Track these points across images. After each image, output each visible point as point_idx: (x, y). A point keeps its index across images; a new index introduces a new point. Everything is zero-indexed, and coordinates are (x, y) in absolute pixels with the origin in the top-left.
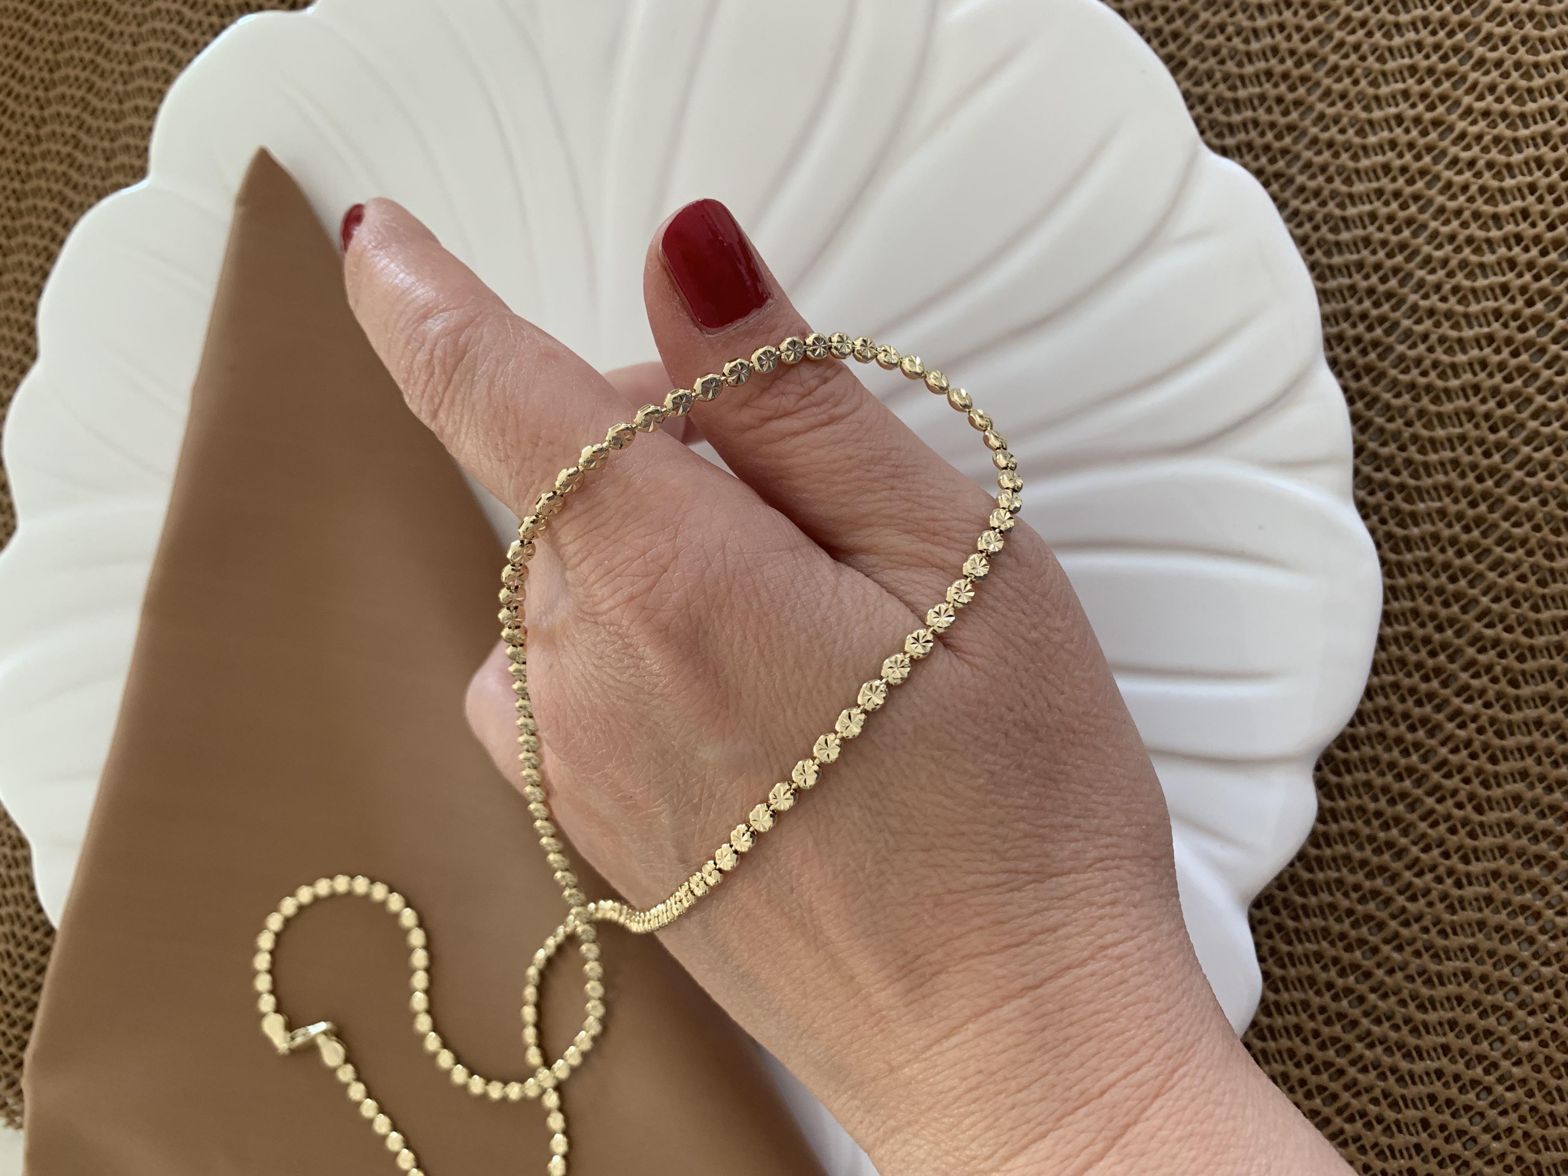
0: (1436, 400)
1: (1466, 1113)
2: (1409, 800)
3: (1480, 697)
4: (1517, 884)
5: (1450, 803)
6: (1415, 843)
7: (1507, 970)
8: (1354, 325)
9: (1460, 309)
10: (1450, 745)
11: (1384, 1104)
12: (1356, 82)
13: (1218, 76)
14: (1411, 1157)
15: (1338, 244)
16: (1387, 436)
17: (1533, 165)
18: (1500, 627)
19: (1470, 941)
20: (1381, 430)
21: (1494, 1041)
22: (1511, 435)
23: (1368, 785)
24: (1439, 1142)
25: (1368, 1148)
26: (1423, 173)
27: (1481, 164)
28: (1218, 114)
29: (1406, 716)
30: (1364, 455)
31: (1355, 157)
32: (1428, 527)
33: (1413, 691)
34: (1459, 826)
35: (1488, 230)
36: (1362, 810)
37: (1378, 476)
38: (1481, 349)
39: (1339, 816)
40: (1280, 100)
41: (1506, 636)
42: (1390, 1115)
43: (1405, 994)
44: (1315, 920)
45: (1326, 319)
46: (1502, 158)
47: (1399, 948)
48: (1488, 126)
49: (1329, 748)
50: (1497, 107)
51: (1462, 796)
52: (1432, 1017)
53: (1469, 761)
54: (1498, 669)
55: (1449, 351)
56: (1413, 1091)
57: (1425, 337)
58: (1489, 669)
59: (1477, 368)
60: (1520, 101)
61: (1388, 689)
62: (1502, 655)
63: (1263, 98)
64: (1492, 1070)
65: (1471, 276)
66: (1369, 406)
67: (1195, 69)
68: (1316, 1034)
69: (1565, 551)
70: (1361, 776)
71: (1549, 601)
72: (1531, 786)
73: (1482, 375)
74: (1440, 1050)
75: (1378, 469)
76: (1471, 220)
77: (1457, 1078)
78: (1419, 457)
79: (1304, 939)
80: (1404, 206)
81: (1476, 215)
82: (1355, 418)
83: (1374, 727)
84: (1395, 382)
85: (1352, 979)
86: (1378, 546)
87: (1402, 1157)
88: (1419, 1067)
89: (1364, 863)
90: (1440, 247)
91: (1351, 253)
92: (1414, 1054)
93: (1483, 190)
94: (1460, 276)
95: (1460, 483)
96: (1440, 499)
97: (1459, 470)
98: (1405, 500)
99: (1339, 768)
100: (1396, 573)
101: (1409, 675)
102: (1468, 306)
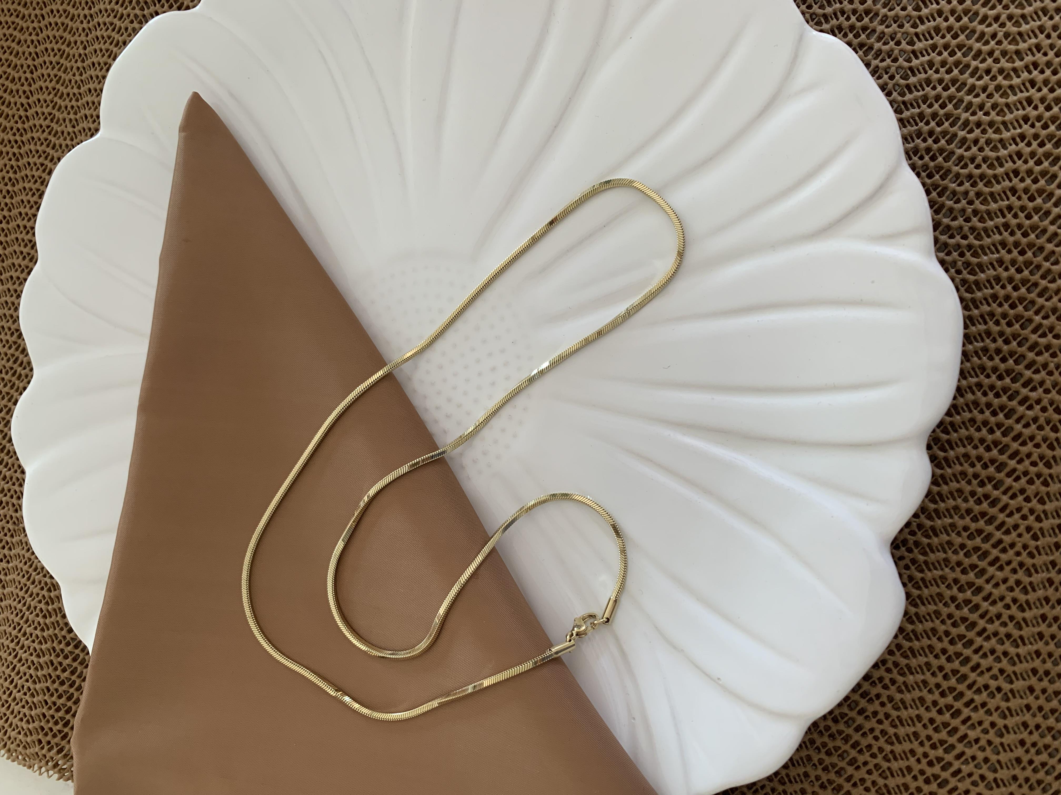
0: (988, 184)
2: (997, 464)
3: (1041, 387)
5: (1027, 462)
6: (1004, 494)
8: (925, 140)
9: (999, 118)
10: (1023, 422)
11: (1001, 678)
14: (1023, 714)
15: (908, 87)
16: (956, 213)
17: (1040, 13)
19: (1051, 558)
20: (951, 210)
22: (1045, 201)
23: (967, 456)
24: (1042, 701)
25: (993, 710)
26: (963, 29)
27: (1004, 17)
28: (816, 9)
29: (989, 405)
30: (941, 228)
31: (915, 26)
32: (991, 272)
33: (992, 387)
34: (1035, 478)
35: (1014, 62)
36: (963, 473)
37: (952, 241)
38: (1017, 144)
39: (948, 480)
41: (1055, 342)
42: (1006, 686)
43: (1008, 600)
44: (938, 554)
45: (905, 139)
46: (1018, 12)
47: (1001, 568)
49: (934, 431)
51: (1035, 457)
52: (1029, 614)
53: (1037, 432)
54: (1052, 366)
55: (994, 149)
56: (1021, 667)
57: (976, 142)
58: (1045, 366)
59: (1015, 158)
61: (974, 388)
62: (1054, 355)
65: (1005, 95)
66: (940, 195)
68: (947, 633)
70: (961, 450)
73: (1019, 163)
74: (1037, 637)
75: (952, 237)
76: (1001, 57)
77: (1050, 655)
78: (980, 225)
79: (932, 568)
80: (952, 54)
81: (1004, 53)
82: (932, 204)
83: (966, 415)
84: (958, 175)
85: (969, 593)
86: (958, 290)
87: (1018, 714)
88: (1022, 650)
89: (969, 511)
90: (980, 78)
91: (918, 91)
92: (1019, 641)
93: (1007, 35)
94: (996, 96)
95: (1011, 239)
96: (998, 252)
97: (1009, 230)
98: (972, 255)
99: (945, 446)
100: (972, 307)
101: (988, 376)
102: (1004, 117)
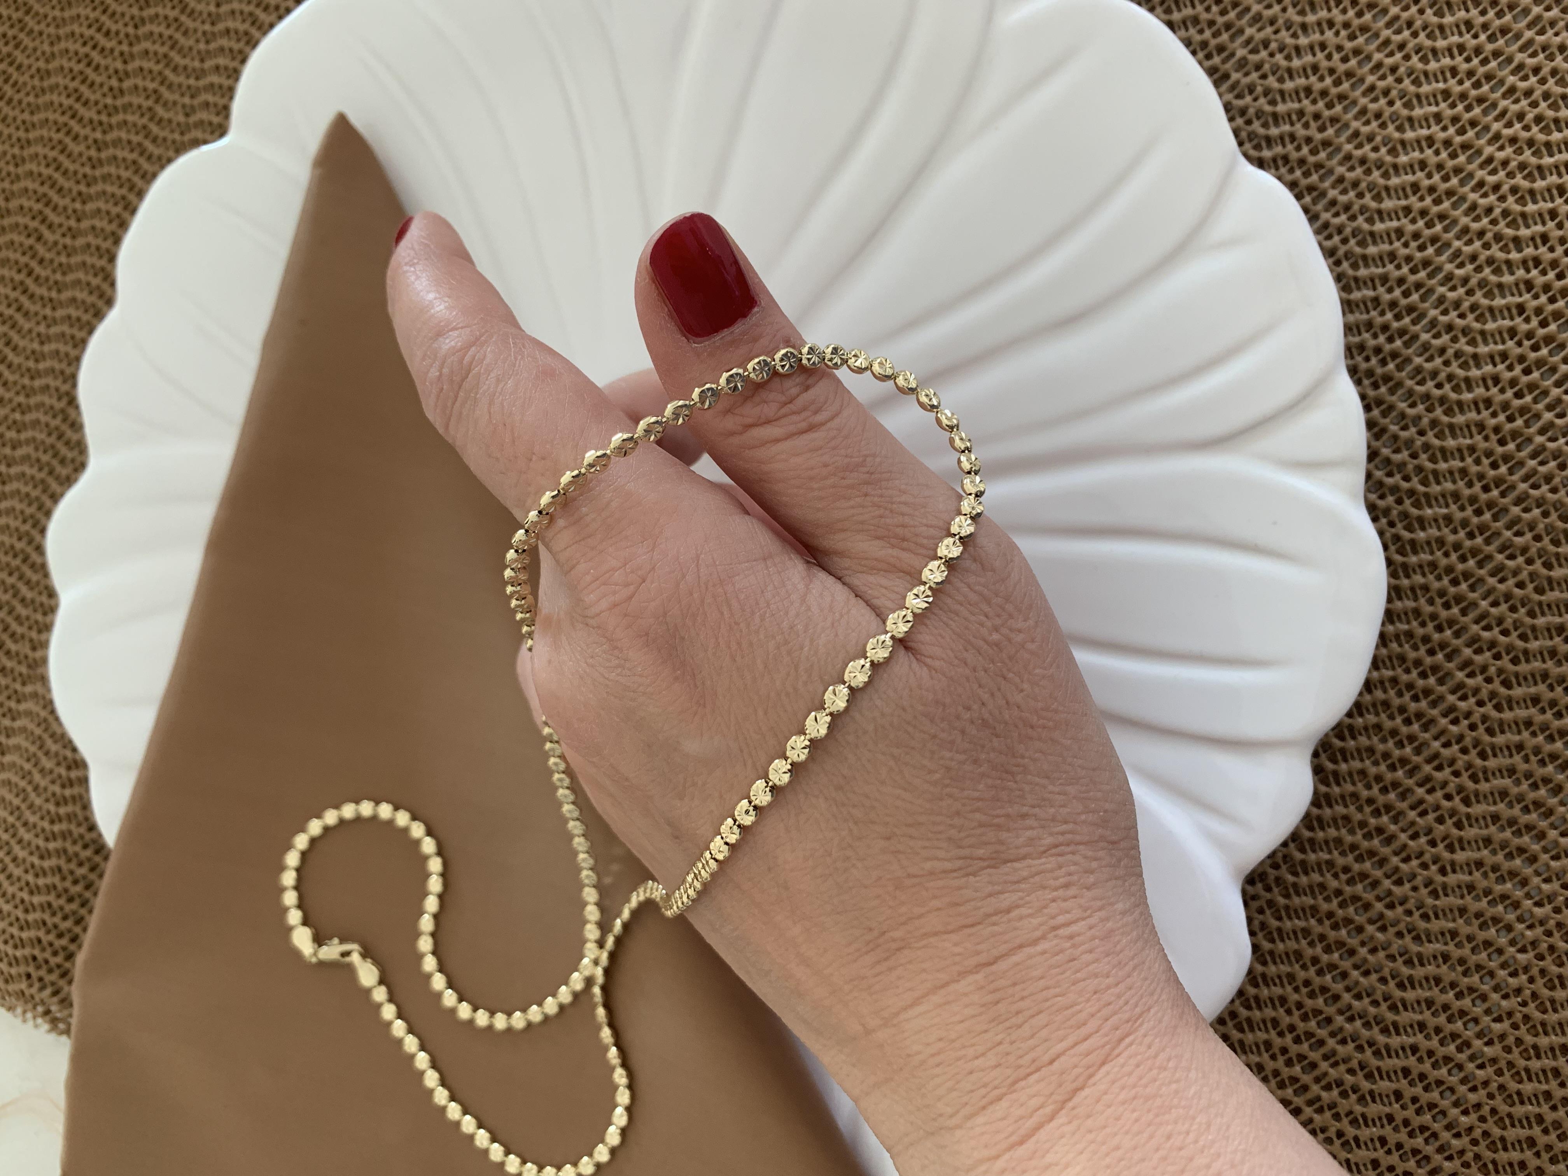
0: (1449, 412)
1: (1437, 1087)
2: (1400, 790)
3: (1474, 695)
4: (1498, 874)
5: (1439, 794)
6: (1403, 830)
7: (1484, 955)
8: (1375, 336)
9: (1477, 326)
10: (1443, 739)
11: (1360, 1074)
12: (1391, 103)
13: (1259, 89)
14: (1382, 1126)
15: (1364, 258)
16: (1400, 443)
17: (1555, 192)
19: (1451, 925)
20: (1395, 438)
21: (1469, 1021)
22: (1519, 448)
23: (1363, 773)
24: (1410, 1113)
25: (1343, 1114)
26: (1450, 193)
27: (1505, 188)
28: (1256, 126)
29: (1402, 710)
30: (1377, 460)
31: (1386, 175)
32: (1433, 532)
33: (1410, 686)
34: (1447, 817)
35: (1509, 252)
36: (1355, 796)
37: (1389, 481)
38: (1495, 365)
39: (1333, 801)
40: (1317, 116)
41: (1502, 639)
42: (1366, 1085)
43: (1386, 972)
44: (1304, 898)
45: (1349, 329)
46: (1526, 184)
47: (1383, 929)
48: (1515, 152)
49: (1326, 735)
50: (1525, 135)
51: (1451, 788)
52: (1410, 995)
53: (1460, 755)
54: (1492, 670)
55: (1464, 366)
56: (1389, 1063)
57: (1442, 351)
58: (1484, 669)
59: (1490, 383)
60: (1546, 130)
61: (1387, 684)
62: (1497, 657)
63: (1301, 113)
64: (1465, 1048)
65: (1489, 295)
66: (1384, 414)
67: (1238, 82)
68: (1299, 1005)
69: (1563, 561)
70: (1356, 764)
71: (1546, 608)
72: (1518, 782)
73: (1494, 390)
74: (1416, 1027)
75: (1390, 474)
76: (1492, 242)
77: (1431, 1053)
78: (1429, 465)
79: (1293, 915)
80: (1429, 225)
81: (1498, 237)
82: (1370, 425)
83: (1371, 719)
84: (1410, 393)
85: (1336, 955)
86: (1386, 548)
87: (1375, 1125)
88: (1395, 1041)
89: (1353, 847)
90: (1461, 265)
91: (1377, 267)
92: (1391, 1028)
93: (1505, 213)
94: (1479, 294)
95: (1467, 492)
96: (1447, 506)
97: (1467, 479)
98: (1413, 505)
99: (1336, 756)
100: (1401, 574)
101: (1407, 671)
102: (1484, 324)
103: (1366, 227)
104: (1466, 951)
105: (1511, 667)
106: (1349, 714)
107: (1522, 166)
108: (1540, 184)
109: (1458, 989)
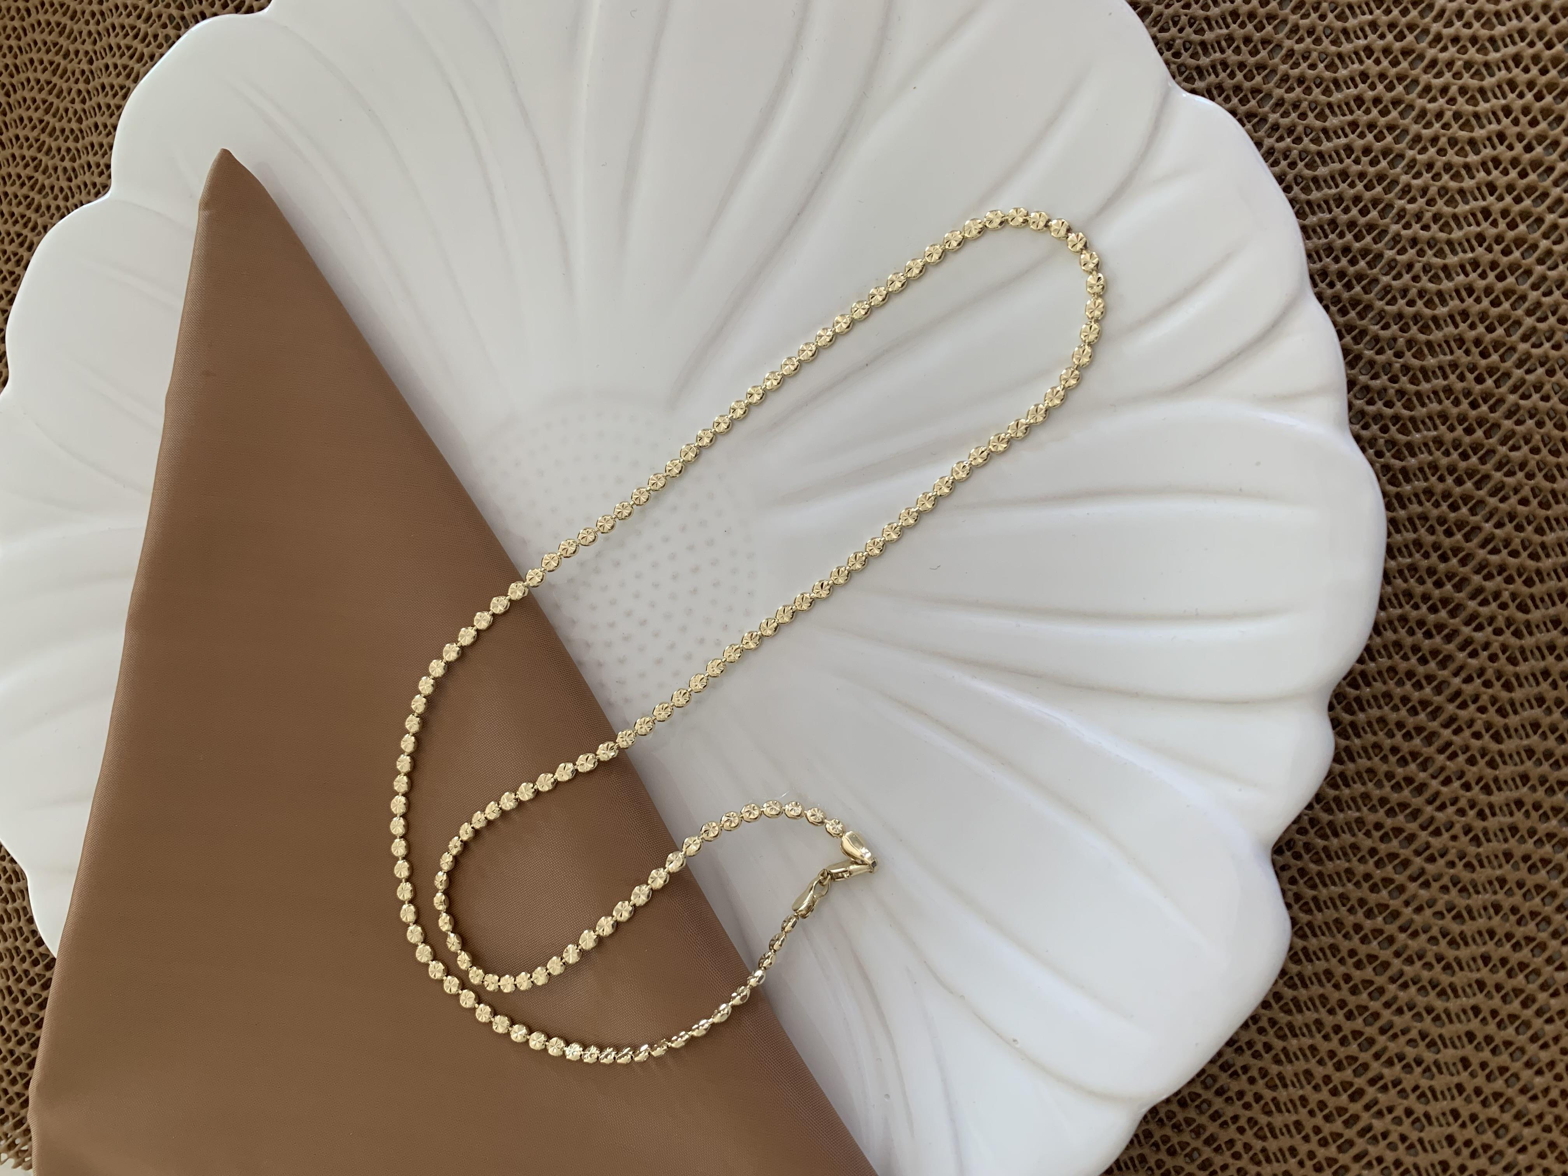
0: (1424, 329)
1: (1507, 1049)
2: (1425, 734)
3: (1490, 624)
4: (1541, 812)
5: (1467, 733)
6: (1434, 777)
7: (1537, 900)
8: (1337, 260)
9: (1443, 236)
10: (1463, 675)
11: (1422, 1045)
12: (1323, 17)
13: (1184, 19)
14: (1453, 1098)
15: (1315, 180)
16: (1377, 368)
17: (1506, 88)
18: (1505, 552)
19: (1498, 872)
20: (1372, 363)
21: (1531, 972)
22: (1503, 359)
23: (1382, 721)
24: (1480, 1081)
25: (1409, 1090)
26: (1396, 103)
27: (1454, 89)
28: (1185, 57)
29: (1416, 649)
30: (1356, 389)
31: (1327, 92)
32: (1425, 457)
33: (1421, 623)
34: (1478, 757)
35: (1466, 156)
36: (1377, 746)
37: (1371, 409)
38: (1467, 275)
39: (1355, 755)
40: (1247, 40)
41: (1511, 560)
42: (1429, 1057)
43: (1435, 931)
44: (1337, 862)
45: (1310, 256)
46: (1475, 83)
47: (1426, 885)
48: (1458, 52)
49: (1339, 685)
50: (1467, 32)
51: (1479, 726)
52: (1464, 953)
53: (1483, 689)
54: (1506, 596)
55: (1435, 279)
56: (1449, 1030)
57: (1410, 266)
58: (1497, 595)
59: (1464, 294)
60: (1488, 25)
61: (1396, 623)
62: (1509, 580)
63: (1230, 39)
64: (1530, 1003)
65: (1451, 202)
66: (1356, 340)
67: (1161, 15)
68: (1347, 978)
69: (1565, 471)
70: (1375, 713)
71: (1554, 523)
72: (1549, 711)
73: (1470, 301)
74: (1475, 986)
75: (1371, 402)
76: (1447, 147)
77: (1494, 1013)
78: (1412, 388)
79: (1328, 882)
80: (1379, 138)
81: (1453, 142)
82: (1346, 351)
83: (1384, 662)
84: (1381, 314)
85: (1380, 919)
86: (1379, 480)
87: (1444, 1098)
88: (1454, 1005)
89: (1383, 801)
90: (1418, 175)
91: (1330, 188)
92: (1449, 991)
93: (1457, 116)
94: (1440, 203)
95: (1455, 411)
96: (1436, 428)
97: (1452, 397)
98: (1399, 431)
99: (1352, 706)
100: (1396, 505)
101: (1416, 607)
102: (1450, 233)
103: (1313, 147)
104: (1517, 898)
105: (1525, 590)
106: (1361, 661)
107: (1468, 65)
108: (1489, 82)
109: (1514, 941)
